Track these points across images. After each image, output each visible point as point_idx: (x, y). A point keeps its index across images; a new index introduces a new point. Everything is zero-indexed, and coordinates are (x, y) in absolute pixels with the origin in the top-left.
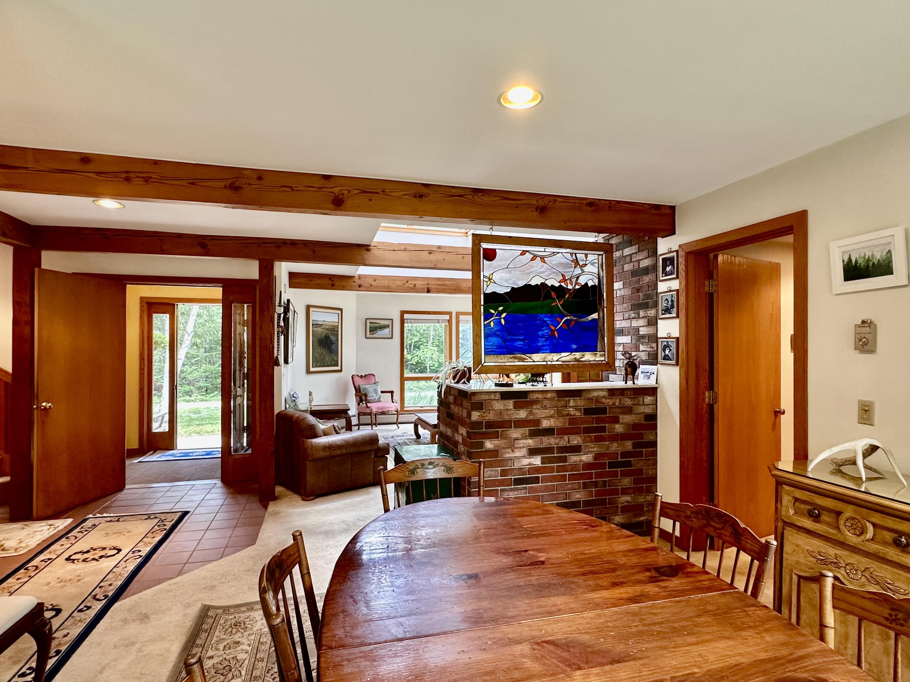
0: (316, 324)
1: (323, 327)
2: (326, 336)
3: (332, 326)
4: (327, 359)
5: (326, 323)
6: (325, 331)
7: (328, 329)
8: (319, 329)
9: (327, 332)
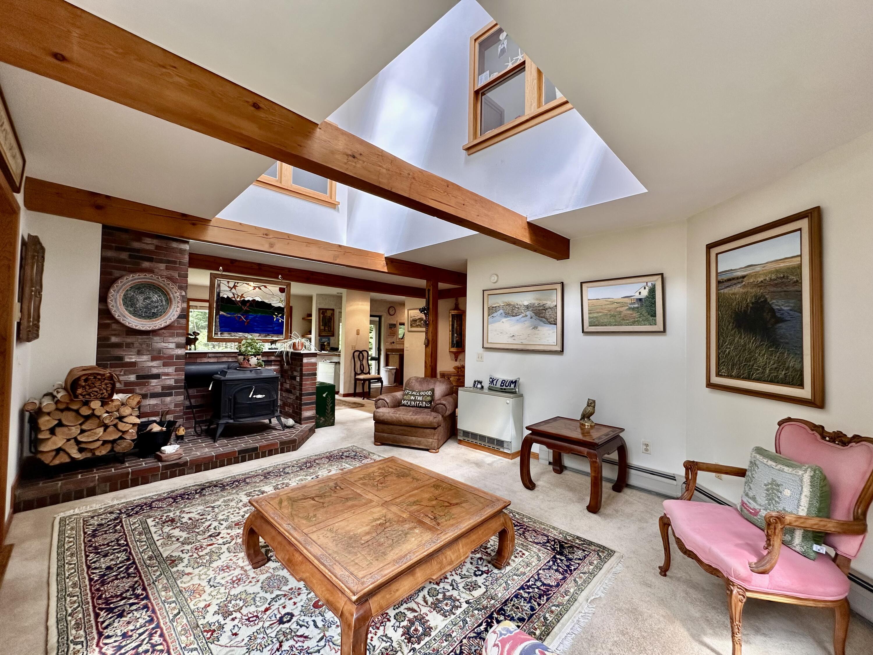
0: (729, 280)
1: (746, 281)
2: (756, 303)
3: (777, 271)
4: (761, 360)
5: (758, 269)
6: (753, 291)
7: (760, 285)
8: (737, 289)
9: (759, 291)
